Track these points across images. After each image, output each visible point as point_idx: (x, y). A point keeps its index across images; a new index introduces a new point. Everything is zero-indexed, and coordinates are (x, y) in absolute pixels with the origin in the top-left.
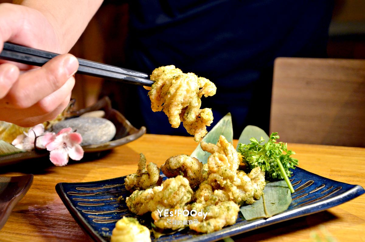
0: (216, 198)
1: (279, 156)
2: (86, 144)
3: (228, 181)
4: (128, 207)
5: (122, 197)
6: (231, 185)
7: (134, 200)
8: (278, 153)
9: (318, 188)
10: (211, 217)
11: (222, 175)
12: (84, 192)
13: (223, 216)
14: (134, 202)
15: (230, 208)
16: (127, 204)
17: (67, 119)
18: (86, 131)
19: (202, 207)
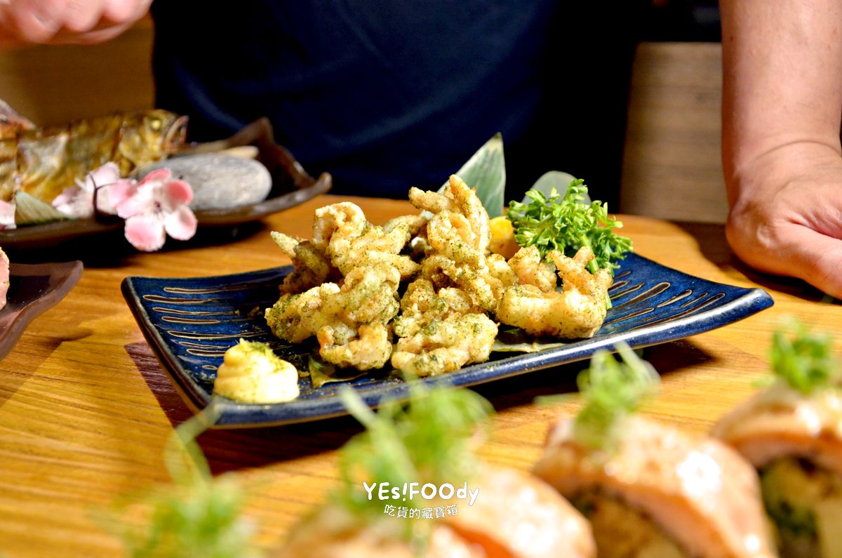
0: (444, 304)
1: (584, 231)
2: (203, 207)
3: (466, 267)
4: (269, 327)
5: (258, 308)
6: (473, 275)
7: (284, 311)
8: (581, 224)
9: (677, 297)
10: (439, 346)
11: (454, 256)
12: (181, 297)
13: (465, 343)
14: (282, 316)
15: (479, 327)
16: (268, 322)
17: (170, 157)
18: (206, 181)
19: (414, 324)
